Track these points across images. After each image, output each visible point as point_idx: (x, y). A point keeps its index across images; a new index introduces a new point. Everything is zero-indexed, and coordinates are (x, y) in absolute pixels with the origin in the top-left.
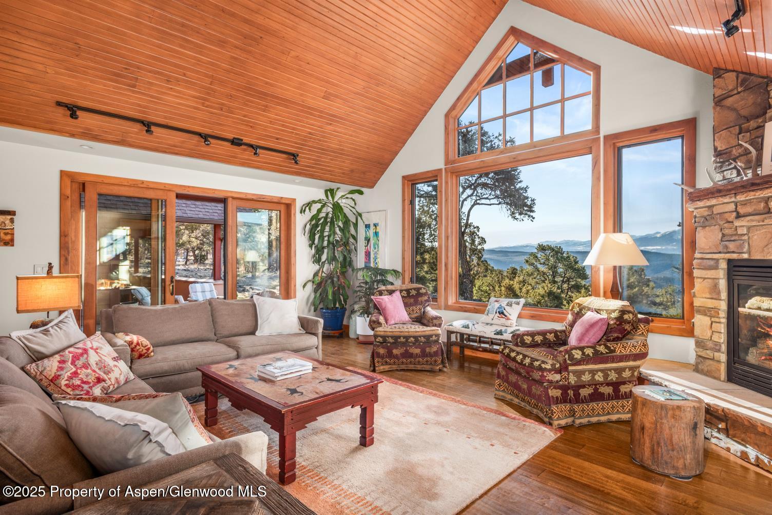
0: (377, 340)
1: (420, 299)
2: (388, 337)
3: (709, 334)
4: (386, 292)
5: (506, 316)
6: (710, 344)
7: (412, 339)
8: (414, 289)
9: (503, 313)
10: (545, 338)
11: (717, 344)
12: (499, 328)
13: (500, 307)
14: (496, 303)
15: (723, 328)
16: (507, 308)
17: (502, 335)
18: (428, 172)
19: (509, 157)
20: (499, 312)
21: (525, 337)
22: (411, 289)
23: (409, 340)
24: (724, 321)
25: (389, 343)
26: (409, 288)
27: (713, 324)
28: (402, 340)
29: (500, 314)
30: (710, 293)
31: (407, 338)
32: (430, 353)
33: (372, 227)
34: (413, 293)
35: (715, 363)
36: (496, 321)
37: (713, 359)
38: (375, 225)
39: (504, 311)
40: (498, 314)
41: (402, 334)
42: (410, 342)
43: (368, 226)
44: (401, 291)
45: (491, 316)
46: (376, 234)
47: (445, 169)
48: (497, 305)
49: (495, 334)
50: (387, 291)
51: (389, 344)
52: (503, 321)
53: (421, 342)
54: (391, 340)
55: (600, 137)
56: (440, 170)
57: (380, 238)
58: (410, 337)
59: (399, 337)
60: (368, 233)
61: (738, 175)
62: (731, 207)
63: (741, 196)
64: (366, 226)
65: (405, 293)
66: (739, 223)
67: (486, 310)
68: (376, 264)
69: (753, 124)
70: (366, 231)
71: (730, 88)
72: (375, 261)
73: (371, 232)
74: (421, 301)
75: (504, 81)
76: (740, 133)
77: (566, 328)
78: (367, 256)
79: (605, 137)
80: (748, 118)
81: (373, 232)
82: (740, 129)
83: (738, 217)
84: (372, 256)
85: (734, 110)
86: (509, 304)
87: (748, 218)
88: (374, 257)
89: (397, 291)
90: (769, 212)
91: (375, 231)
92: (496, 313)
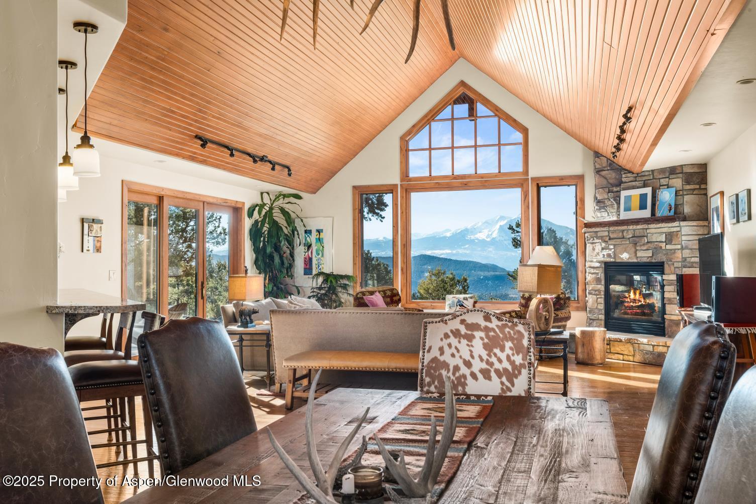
1: (394, 298)
3: (596, 305)
4: (367, 293)
5: (466, 308)
6: (596, 311)
8: (389, 290)
9: (462, 306)
11: (600, 310)
13: (459, 301)
14: (454, 299)
16: (464, 301)
18: (382, 185)
19: (462, 182)
20: (459, 305)
22: (386, 290)
27: (598, 299)
30: (596, 282)
33: (314, 233)
34: (389, 293)
35: (599, 321)
37: (598, 319)
38: (319, 231)
39: (463, 304)
40: (459, 307)
43: (308, 232)
45: (454, 309)
46: (319, 240)
47: (401, 185)
48: (456, 300)
55: (528, 178)
56: (396, 185)
57: (325, 245)
60: (308, 239)
61: (608, 215)
62: (606, 233)
63: (612, 229)
64: (306, 232)
65: (383, 293)
66: (610, 242)
67: (446, 305)
68: (320, 269)
69: (615, 189)
70: (307, 236)
71: (604, 166)
72: (319, 266)
73: (313, 238)
74: (396, 300)
75: (453, 119)
76: (609, 192)
77: (521, 308)
78: (308, 262)
79: (532, 178)
80: (613, 185)
81: (316, 239)
82: (609, 190)
83: (610, 239)
84: (314, 262)
85: (606, 178)
86: (466, 299)
87: (615, 240)
88: (317, 263)
89: (376, 292)
90: (623, 238)
91: (318, 237)
92: (457, 306)
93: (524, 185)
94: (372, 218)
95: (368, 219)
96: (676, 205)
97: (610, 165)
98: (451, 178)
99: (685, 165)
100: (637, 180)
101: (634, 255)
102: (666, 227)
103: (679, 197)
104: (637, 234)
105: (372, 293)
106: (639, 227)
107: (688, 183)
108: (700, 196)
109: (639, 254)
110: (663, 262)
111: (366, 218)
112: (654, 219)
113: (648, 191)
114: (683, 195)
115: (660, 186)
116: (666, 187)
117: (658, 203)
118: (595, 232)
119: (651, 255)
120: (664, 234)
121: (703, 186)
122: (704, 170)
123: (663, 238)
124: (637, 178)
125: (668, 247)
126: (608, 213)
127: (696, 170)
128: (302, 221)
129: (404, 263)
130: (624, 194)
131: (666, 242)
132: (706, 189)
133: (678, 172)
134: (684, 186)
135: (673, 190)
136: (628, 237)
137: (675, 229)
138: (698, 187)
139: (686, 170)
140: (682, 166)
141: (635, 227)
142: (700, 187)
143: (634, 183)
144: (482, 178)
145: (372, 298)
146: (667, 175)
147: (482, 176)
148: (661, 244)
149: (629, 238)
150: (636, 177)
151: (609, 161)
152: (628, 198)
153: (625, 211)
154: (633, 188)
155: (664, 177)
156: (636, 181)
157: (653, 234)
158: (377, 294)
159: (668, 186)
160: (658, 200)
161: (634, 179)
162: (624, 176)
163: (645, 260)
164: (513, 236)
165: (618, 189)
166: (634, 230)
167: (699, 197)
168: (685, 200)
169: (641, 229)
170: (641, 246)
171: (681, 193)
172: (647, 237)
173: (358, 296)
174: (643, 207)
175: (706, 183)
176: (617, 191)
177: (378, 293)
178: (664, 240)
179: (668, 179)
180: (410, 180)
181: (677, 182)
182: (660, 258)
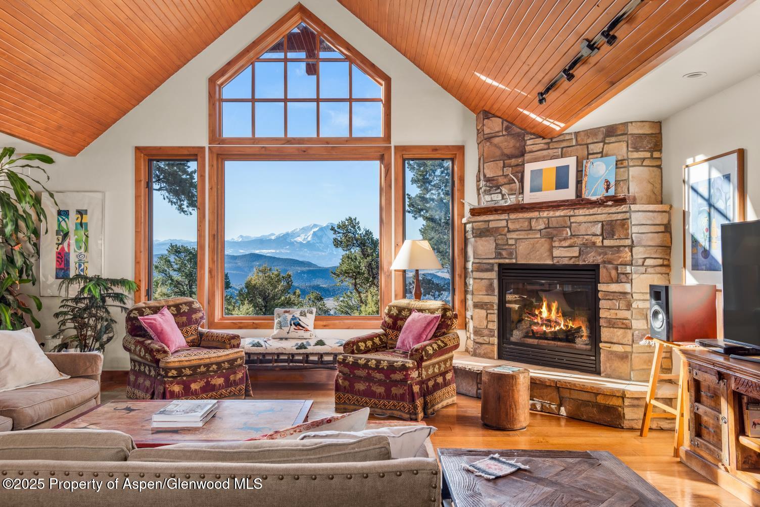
0: (170, 374)
1: (193, 316)
2: (185, 368)
3: (485, 324)
4: (148, 311)
5: (303, 327)
6: (486, 332)
7: (215, 367)
8: (185, 303)
9: (299, 325)
10: (374, 343)
11: (491, 330)
12: (300, 342)
13: (294, 318)
14: (287, 314)
15: (495, 317)
16: (301, 318)
17: (306, 348)
18: (182, 147)
19: (298, 149)
20: (294, 324)
21: (360, 344)
22: (181, 304)
23: (211, 369)
24: (496, 312)
25: (185, 376)
26: (178, 302)
27: (489, 315)
28: (203, 369)
29: (296, 326)
30: (486, 291)
31: (208, 366)
32: (235, 381)
33: (73, 216)
34: (185, 308)
35: (490, 346)
36: (292, 335)
37: (489, 343)
38: (81, 213)
39: (300, 322)
40: (293, 326)
41: (202, 362)
42: (211, 372)
43: (63, 214)
44: (169, 307)
45: (286, 329)
46: (81, 225)
47: (209, 147)
48: (289, 317)
49: (297, 349)
50: (150, 308)
51: (185, 378)
52: (301, 333)
53: (225, 369)
54: (188, 372)
55: (391, 146)
56: (203, 148)
57: (91, 233)
58: (212, 364)
59: (199, 366)
60: (63, 224)
61: (503, 198)
62: (504, 223)
63: (513, 216)
64: (60, 213)
65: (174, 309)
66: (509, 236)
67: (275, 324)
68: (83, 270)
69: (513, 161)
70: (61, 219)
71: (497, 130)
72: (80, 266)
73: (71, 223)
74: (196, 319)
75: (286, 60)
76: (504, 167)
77: (385, 331)
78: (62, 258)
79: (395, 147)
80: (510, 157)
81: (76, 224)
82: (504, 164)
83: (509, 231)
84: (73, 259)
85: (499, 148)
86: (303, 314)
87: (517, 233)
88: (77, 260)
89: (163, 307)
90: (531, 229)
91: (79, 221)
92: (291, 325)
93: (386, 157)
94: (193, 212)
95: (189, 213)
96: (617, 182)
97: (507, 128)
98: (283, 142)
99: (631, 122)
100: (551, 147)
101: (548, 253)
102: (603, 214)
103: (622, 170)
104: (554, 223)
105: (156, 310)
106: (558, 213)
107: (637, 149)
108: (651, 168)
109: (556, 253)
110: (598, 266)
111: (186, 211)
112: (580, 202)
113: (571, 162)
114: (627, 167)
115: (589, 154)
116: (600, 155)
117: (585, 179)
118: (485, 221)
119: (577, 254)
120: (600, 225)
121: (656, 155)
122: (658, 132)
123: (598, 229)
124: (551, 145)
125: (607, 243)
126: (503, 195)
127: (647, 130)
128: (52, 195)
129: (213, 262)
130: (529, 168)
131: (602, 234)
132: (660, 158)
133: (619, 133)
134: (629, 153)
135: (612, 160)
136: (539, 228)
137: (620, 217)
138: (648, 155)
139: (632, 130)
140: (625, 124)
141: (551, 214)
142: (652, 155)
143: (545, 153)
144: (328, 143)
145: (155, 319)
146: (600, 137)
147: (327, 141)
148: (594, 239)
149: (540, 230)
150: (548, 144)
151: (505, 124)
152: (536, 174)
153: (532, 191)
154: (544, 159)
155: (596, 141)
156: (548, 149)
157: (580, 223)
158: (166, 311)
159: (602, 154)
160: (586, 175)
161: (546, 147)
162: (529, 142)
163: (566, 261)
164: (334, 236)
165: (520, 160)
166: (548, 218)
167: (649, 170)
168: (630, 173)
169: (560, 216)
170: (560, 241)
171: (625, 163)
172: (570, 228)
173: (132, 315)
174: (561, 183)
175: (660, 151)
176: (517, 165)
177: (166, 309)
178: (599, 232)
179: (601, 144)
180: (224, 141)
181: (619, 148)
182: (591, 258)
